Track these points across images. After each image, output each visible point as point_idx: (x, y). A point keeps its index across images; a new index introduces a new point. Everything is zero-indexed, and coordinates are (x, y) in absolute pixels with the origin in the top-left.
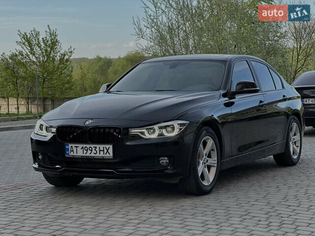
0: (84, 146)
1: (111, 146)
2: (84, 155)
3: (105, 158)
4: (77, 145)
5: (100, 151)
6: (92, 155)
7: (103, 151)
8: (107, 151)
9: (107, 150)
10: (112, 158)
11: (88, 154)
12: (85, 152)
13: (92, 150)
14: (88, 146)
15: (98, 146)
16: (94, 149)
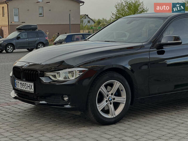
0: (21, 82)
1: (33, 84)
2: (21, 88)
3: (30, 92)
4: (19, 81)
5: (28, 86)
6: (25, 89)
7: (29, 87)
8: (31, 88)
9: (31, 86)
10: (33, 92)
11: (23, 89)
12: (22, 86)
13: (24, 86)
14: (23, 82)
15: (27, 83)
16: (25, 85)
